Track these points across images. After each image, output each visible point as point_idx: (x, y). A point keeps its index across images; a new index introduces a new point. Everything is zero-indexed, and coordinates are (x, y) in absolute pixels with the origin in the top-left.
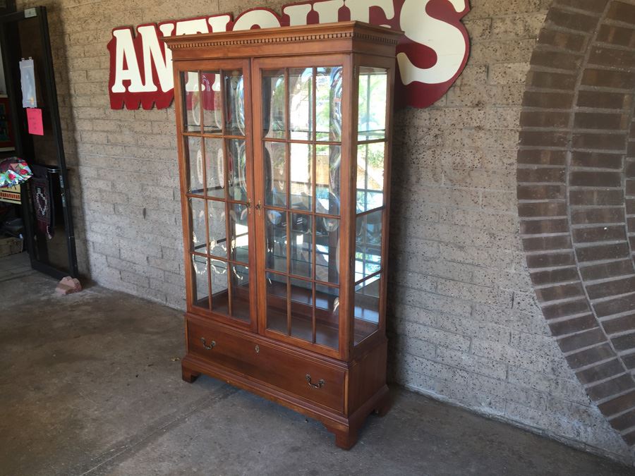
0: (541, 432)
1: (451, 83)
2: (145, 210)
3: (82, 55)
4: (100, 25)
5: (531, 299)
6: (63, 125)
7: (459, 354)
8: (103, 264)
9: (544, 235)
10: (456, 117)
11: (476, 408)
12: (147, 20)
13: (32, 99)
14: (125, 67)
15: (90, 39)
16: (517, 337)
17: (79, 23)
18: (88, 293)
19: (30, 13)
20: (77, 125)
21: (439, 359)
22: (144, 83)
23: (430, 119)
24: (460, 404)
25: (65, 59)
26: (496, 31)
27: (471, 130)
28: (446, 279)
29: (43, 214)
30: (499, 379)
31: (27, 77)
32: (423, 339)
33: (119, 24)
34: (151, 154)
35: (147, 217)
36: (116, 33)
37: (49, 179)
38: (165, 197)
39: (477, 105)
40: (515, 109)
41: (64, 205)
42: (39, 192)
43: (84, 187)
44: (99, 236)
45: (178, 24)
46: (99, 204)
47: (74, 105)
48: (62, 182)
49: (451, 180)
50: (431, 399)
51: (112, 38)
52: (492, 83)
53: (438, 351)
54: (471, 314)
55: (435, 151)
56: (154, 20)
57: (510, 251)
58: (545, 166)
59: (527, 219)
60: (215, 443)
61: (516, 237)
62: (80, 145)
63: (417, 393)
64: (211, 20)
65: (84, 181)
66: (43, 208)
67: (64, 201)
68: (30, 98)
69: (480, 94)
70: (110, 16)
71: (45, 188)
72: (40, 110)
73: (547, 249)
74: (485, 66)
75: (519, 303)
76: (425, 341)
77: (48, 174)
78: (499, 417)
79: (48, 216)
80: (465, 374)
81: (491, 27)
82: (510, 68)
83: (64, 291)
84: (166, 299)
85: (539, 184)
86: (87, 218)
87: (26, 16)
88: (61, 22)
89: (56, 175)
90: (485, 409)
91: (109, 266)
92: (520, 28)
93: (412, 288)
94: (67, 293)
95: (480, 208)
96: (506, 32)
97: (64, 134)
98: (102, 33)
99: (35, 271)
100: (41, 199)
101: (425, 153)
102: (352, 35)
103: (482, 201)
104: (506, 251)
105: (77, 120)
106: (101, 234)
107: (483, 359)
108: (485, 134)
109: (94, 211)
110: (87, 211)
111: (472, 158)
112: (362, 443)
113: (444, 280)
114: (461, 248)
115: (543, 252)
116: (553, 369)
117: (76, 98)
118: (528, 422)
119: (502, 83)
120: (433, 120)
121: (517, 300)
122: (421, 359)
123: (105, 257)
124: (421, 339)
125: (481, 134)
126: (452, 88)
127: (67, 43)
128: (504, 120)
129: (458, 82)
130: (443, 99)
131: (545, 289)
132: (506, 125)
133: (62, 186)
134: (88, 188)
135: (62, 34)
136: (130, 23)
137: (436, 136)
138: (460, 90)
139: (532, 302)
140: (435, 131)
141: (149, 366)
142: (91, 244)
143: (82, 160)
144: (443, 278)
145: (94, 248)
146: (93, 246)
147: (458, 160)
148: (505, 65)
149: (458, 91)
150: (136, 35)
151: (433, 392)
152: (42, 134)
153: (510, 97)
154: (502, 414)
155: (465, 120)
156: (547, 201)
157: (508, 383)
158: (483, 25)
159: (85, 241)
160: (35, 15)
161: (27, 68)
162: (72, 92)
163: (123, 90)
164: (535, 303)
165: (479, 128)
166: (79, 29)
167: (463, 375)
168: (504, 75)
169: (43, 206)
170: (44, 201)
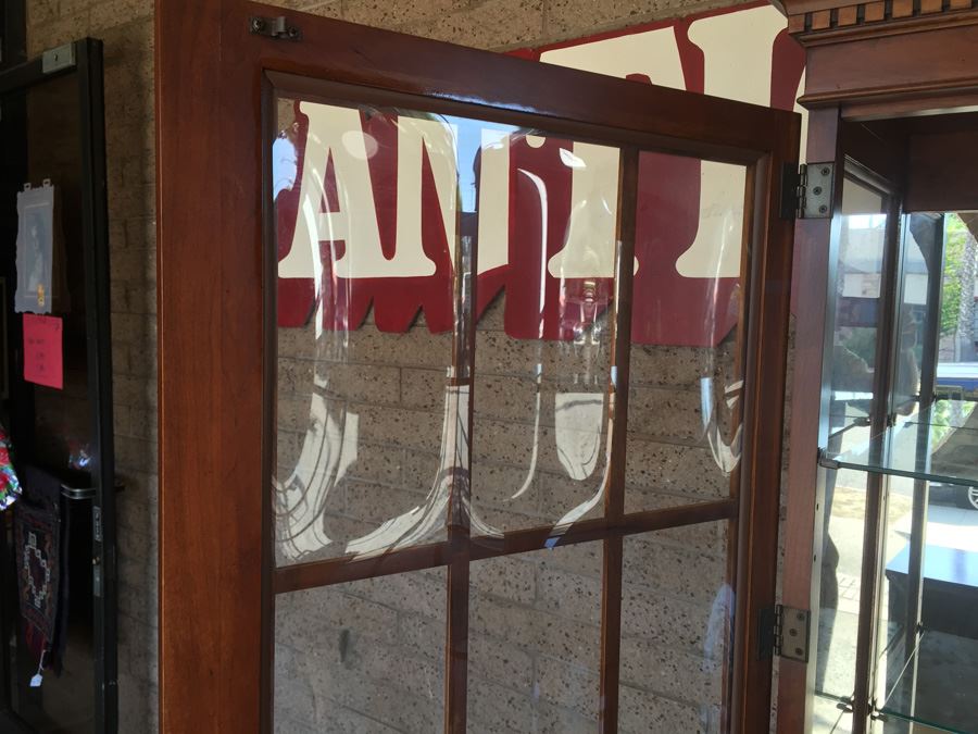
2: (345, 635)
6: (118, 360)
13: (41, 291)
14: (332, 202)
19: (58, 57)
22: (389, 250)
29: (38, 604)
31: (34, 233)
34: (389, 466)
35: (350, 657)
36: (306, 108)
37: (62, 515)
38: (428, 611)
41: (97, 591)
42: (32, 544)
45: (546, 54)
48: (97, 524)
64: (701, 30)
66: (39, 588)
67: (97, 579)
68: (35, 288)
71: (47, 537)
72: (60, 320)
77: (62, 500)
79: (49, 615)
87: (46, 69)
89: (83, 508)
97: (119, 382)
100: (34, 561)
133: (98, 537)
152: (60, 386)
160: (72, 63)
161: (36, 208)
169: (39, 581)
170: (42, 572)
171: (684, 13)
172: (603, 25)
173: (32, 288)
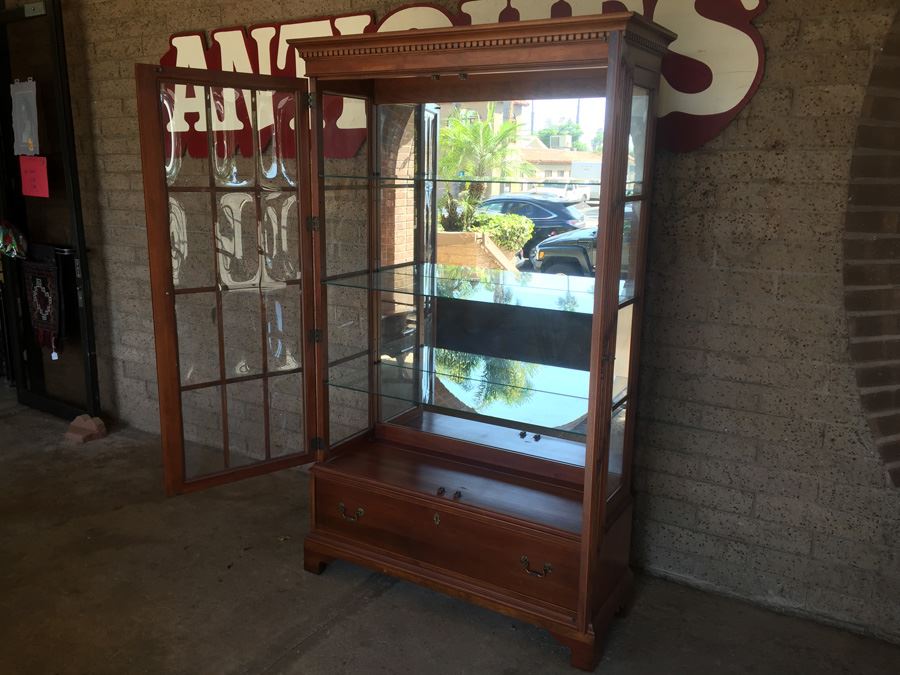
0: (862, 629)
1: (734, 115)
3: (116, 75)
4: (148, 29)
5: (853, 434)
7: (734, 518)
8: (140, 394)
9: (886, 338)
10: (739, 165)
11: (759, 598)
12: (230, 22)
13: (30, 142)
14: (191, 93)
15: (131, 50)
16: (829, 490)
17: (112, 26)
18: (117, 440)
19: (35, 9)
20: (103, 183)
21: (701, 527)
22: (221, 117)
23: (696, 168)
24: (734, 593)
25: (86, 81)
26: (807, 38)
27: (764, 183)
28: (716, 407)
29: (44, 318)
30: (798, 554)
31: (23, 108)
32: (676, 497)
33: (181, 29)
36: (176, 42)
37: (57, 264)
39: (774, 147)
40: (835, 152)
41: (81, 305)
42: (39, 283)
43: (112, 277)
44: (134, 352)
45: (282, 27)
46: (136, 303)
47: (100, 151)
48: (78, 268)
49: (728, 259)
50: (687, 586)
51: (168, 48)
52: (798, 115)
53: (700, 514)
54: (756, 459)
55: (702, 216)
56: (240, 21)
57: (821, 363)
58: (889, 236)
59: (858, 314)
60: (383, 668)
61: (831, 342)
62: (106, 212)
63: (665, 579)
64: (339, 23)
65: (111, 267)
66: (44, 308)
67: (80, 298)
69: (779, 130)
70: (166, 16)
71: (49, 280)
72: (45, 159)
73: (890, 358)
74: (788, 89)
75: (833, 440)
76: (680, 500)
77: (56, 257)
78: (797, 611)
79: (53, 322)
80: (742, 548)
81: (798, 32)
82: (828, 92)
83: (79, 438)
84: (247, 446)
85: (878, 262)
86: (115, 324)
87: (27, 15)
88: (81, 25)
89: (70, 259)
90: (775, 600)
91: (149, 397)
92: (844, 34)
93: (659, 421)
94: (85, 441)
95: (775, 299)
96: (822, 39)
98: (152, 41)
99: (26, 407)
100: (41, 295)
101: (686, 219)
102: (624, 33)
103: (779, 288)
104: (815, 362)
105: (102, 174)
106: (137, 349)
107: (773, 524)
108: (787, 189)
109: (128, 314)
110: (115, 314)
111: (764, 226)
112: (608, 659)
113: (712, 408)
114: (742, 360)
115: (882, 363)
116: (884, 536)
117: (102, 141)
118: (842, 616)
119: (814, 114)
120: (703, 170)
121: (830, 435)
122: (670, 527)
123: (142, 383)
124: (671, 498)
125: (779, 189)
126: (733, 123)
127: (91, 56)
128: (817, 169)
129: (745, 114)
130: (720, 138)
131: (884, 418)
132: (820, 175)
133: (79, 276)
134: (117, 278)
135: (83, 43)
136: (200, 27)
137: (704, 194)
138: (747, 124)
139: (855, 438)
140: (705, 186)
141: (246, 549)
142: (120, 363)
143: (109, 236)
144: (710, 405)
145: (124, 371)
146: (124, 366)
147: (741, 228)
148: (820, 87)
149: (744, 126)
150: (211, 44)
151: (691, 578)
152: (47, 196)
153: (828, 134)
154: (801, 606)
155: (753, 169)
156: (890, 287)
157: (813, 559)
158: (788, 30)
159: (111, 360)
160: (43, 12)
161: (24, 95)
162: (97, 131)
163: (185, 127)
164: (859, 440)
165: (777, 181)
166: (112, 36)
167: (739, 549)
168: (817, 102)
169: (44, 306)
170: (47, 299)
171: (335, 14)
172: (306, 14)
173: (25, 141)
